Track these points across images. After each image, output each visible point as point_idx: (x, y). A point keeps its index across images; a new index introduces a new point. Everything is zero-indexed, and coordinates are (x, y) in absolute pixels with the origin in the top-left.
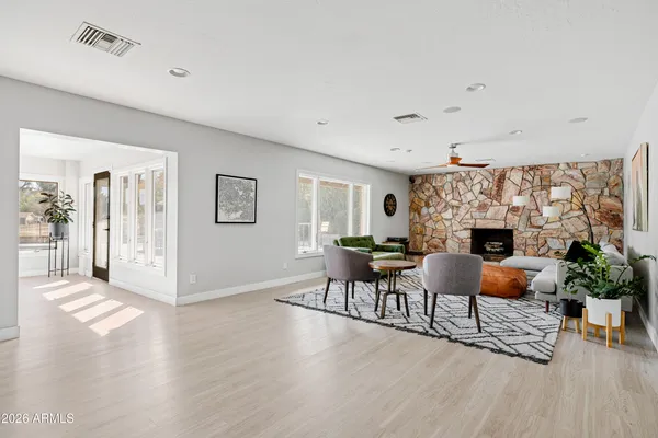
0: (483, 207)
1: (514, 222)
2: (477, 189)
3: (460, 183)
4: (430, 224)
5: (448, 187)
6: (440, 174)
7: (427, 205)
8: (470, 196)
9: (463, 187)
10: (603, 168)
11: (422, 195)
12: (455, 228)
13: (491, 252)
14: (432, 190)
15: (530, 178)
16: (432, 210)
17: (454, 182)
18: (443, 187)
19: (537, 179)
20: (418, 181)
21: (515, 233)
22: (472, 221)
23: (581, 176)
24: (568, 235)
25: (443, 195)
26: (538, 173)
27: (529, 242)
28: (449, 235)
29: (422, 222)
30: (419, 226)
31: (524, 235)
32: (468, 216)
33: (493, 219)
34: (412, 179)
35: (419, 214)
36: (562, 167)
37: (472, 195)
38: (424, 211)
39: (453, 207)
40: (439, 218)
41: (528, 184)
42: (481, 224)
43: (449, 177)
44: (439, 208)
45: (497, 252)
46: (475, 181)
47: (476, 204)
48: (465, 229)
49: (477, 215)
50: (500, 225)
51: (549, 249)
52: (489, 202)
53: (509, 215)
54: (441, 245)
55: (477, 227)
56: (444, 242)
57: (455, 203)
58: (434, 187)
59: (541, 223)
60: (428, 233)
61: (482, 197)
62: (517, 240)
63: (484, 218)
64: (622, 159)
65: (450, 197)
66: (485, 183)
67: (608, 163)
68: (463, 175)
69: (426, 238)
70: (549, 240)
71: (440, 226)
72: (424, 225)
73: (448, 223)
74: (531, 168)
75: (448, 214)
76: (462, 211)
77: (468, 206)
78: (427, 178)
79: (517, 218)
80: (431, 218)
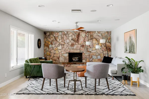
0: (72, 45)
1: (83, 50)
2: (70, 38)
3: (64, 36)
4: (53, 51)
5: (60, 37)
6: (57, 32)
7: (52, 44)
8: (68, 41)
9: (66, 37)
10: (106, 34)
11: (49, 40)
12: (62, 53)
13: (75, 61)
14: (54, 38)
15: (87, 36)
16: (53, 46)
17: (62, 35)
18: (58, 37)
19: (89, 36)
20: (48, 34)
21: (83, 54)
22: (69, 50)
23: (101, 36)
24: (98, 54)
25: (58, 40)
26: (90, 34)
27: (87, 57)
28: (61, 56)
29: (49, 50)
30: (48, 52)
31: (86, 55)
32: (67, 48)
33: (76, 49)
34: (45, 33)
35: (48, 47)
36: (96, 32)
37: (69, 41)
38: (50, 46)
39: (62, 45)
40: (57, 49)
41: (87, 37)
42: (72, 51)
43: (60, 33)
44: (56, 45)
45: (76, 61)
46: (70, 35)
47: (70, 44)
48: (66, 53)
49: (70, 48)
50: (78, 51)
51: (93, 59)
52: (74, 43)
53: (81, 48)
54: (57, 60)
55: (71, 52)
56: (58, 58)
57: (63, 43)
58: (54, 37)
59: (91, 50)
60: (52, 55)
61: (72, 41)
62: (84, 56)
63: (73, 49)
64: (111, 31)
65: (60, 41)
66: (73, 36)
67: (108, 32)
68: (66, 33)
69: (51, 57)
70: (93, 56)
71: (56, 52)
72: (50, 52)
73: (60, 51)
74: (88, 32)
75: (60, 47)
76: (65, 46)
77: (67, 44)
78: (52, 33)
79: (83, 49)
80: (53, 49)
